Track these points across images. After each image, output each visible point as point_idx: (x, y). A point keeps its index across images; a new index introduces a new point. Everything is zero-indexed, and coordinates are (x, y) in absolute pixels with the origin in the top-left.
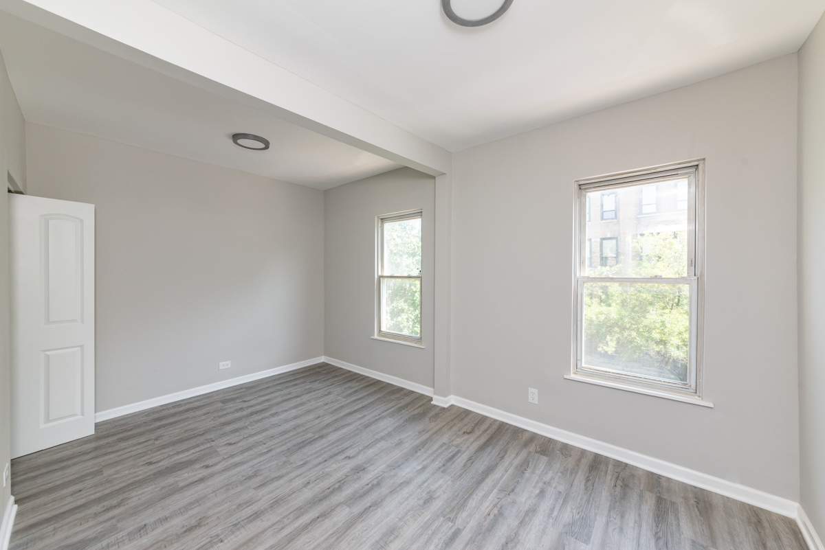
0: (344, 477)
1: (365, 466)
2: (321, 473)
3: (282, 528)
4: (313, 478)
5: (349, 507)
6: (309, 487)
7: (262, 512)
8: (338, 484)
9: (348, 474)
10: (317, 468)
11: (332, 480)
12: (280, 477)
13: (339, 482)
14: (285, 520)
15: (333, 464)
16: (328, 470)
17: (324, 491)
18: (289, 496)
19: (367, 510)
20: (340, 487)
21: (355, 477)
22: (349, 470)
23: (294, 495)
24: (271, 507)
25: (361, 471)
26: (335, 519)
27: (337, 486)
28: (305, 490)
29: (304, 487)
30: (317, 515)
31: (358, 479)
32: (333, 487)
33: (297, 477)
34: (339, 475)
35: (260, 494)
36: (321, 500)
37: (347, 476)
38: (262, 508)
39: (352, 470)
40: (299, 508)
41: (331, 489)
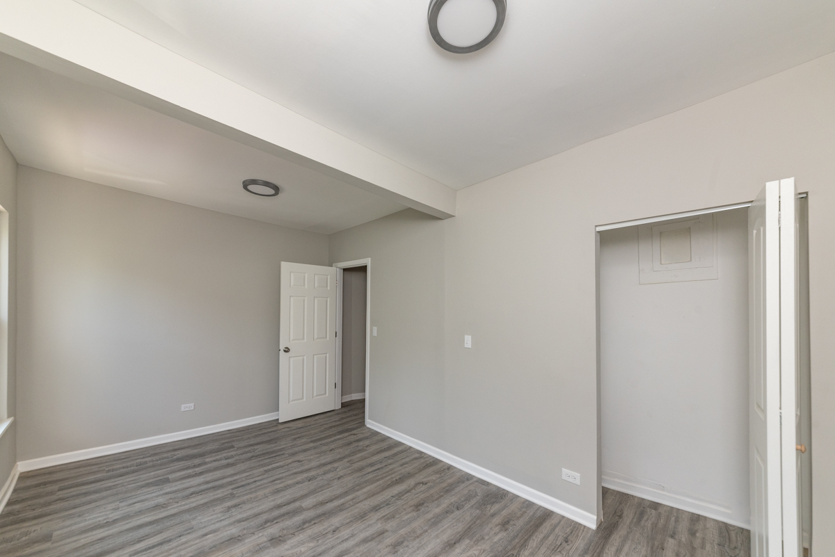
0: (296, 534)
1: (269, 544)
2: (320, 542)
3: (353, 499)
4: (330, 536)
5: (301, 507)
6: (333, 527)
7: (372, 510)
8: (304, 527)
9: (290, 536)
10: (323, 548)
11: (309, 532)
12: (365, 541)
13: (303, 529)
14: (351, 504)
15: (304, 553)
16: (312, 545)
17: (320, 521)
18: (351, 521)
19: (288, 503)
20: (304, 523)
21: (285, 532)
22: (289, 542)
23: (348, 521)
24: (365, 514)
25: (275, 538)
26: (315, 500)
27: (307, 525)
28: (338, 525)
29: (338, 528)
30: (328, 504)
31: (283, 529)
32: (310, 524)
33: (346, 540)
34: (301, 536)
35: (379, 525)
36: (324, 514)
37: (293, 534)
38: (373, 513)
39: (285, 541)
40: (341, 510)
41: (313, 522)
